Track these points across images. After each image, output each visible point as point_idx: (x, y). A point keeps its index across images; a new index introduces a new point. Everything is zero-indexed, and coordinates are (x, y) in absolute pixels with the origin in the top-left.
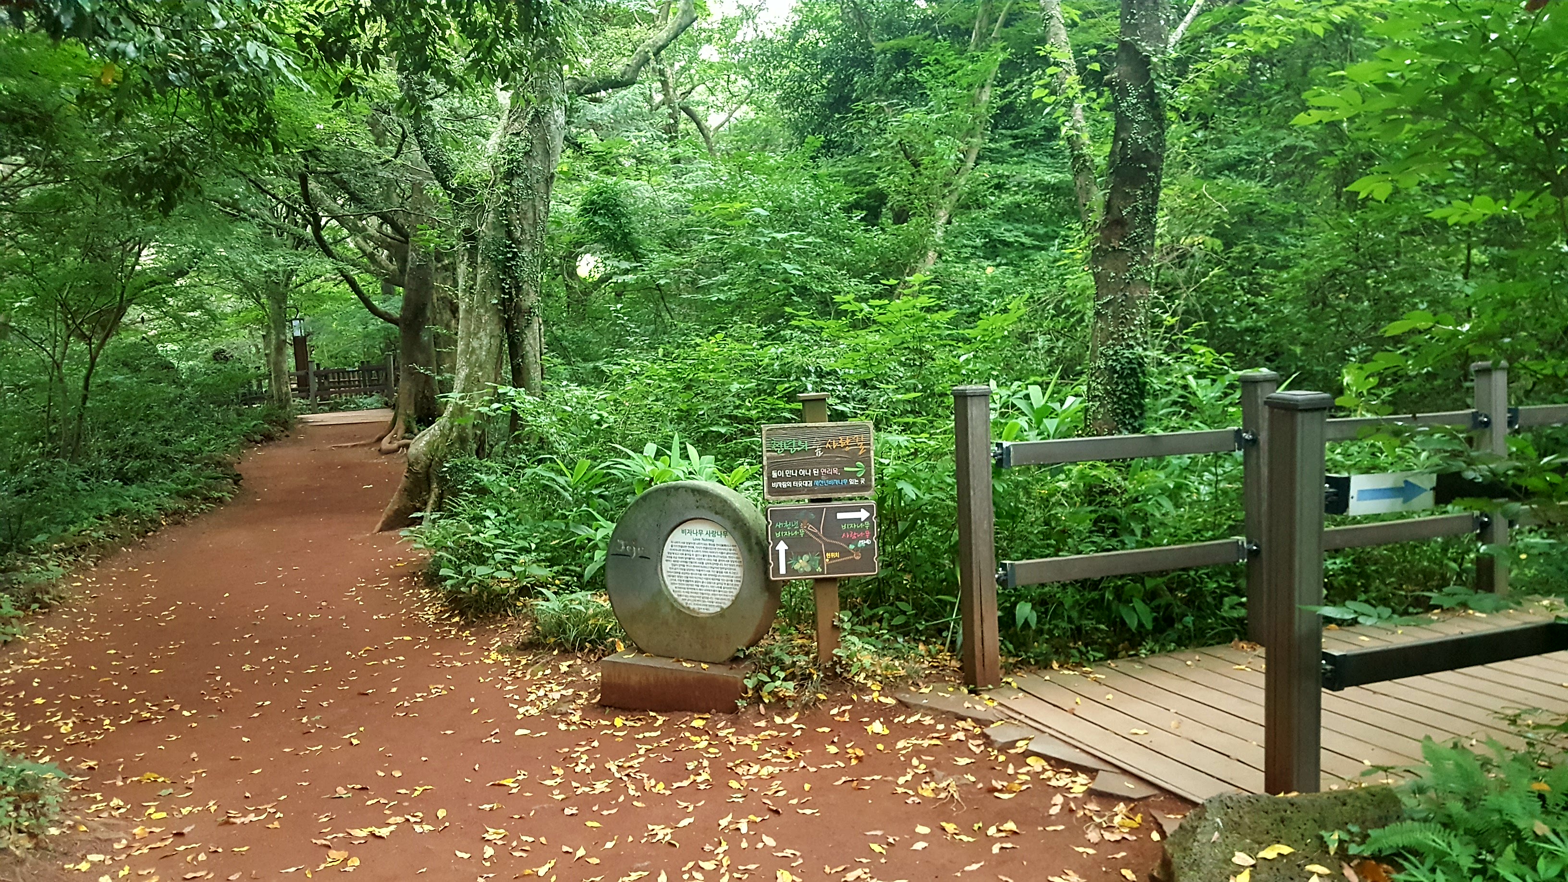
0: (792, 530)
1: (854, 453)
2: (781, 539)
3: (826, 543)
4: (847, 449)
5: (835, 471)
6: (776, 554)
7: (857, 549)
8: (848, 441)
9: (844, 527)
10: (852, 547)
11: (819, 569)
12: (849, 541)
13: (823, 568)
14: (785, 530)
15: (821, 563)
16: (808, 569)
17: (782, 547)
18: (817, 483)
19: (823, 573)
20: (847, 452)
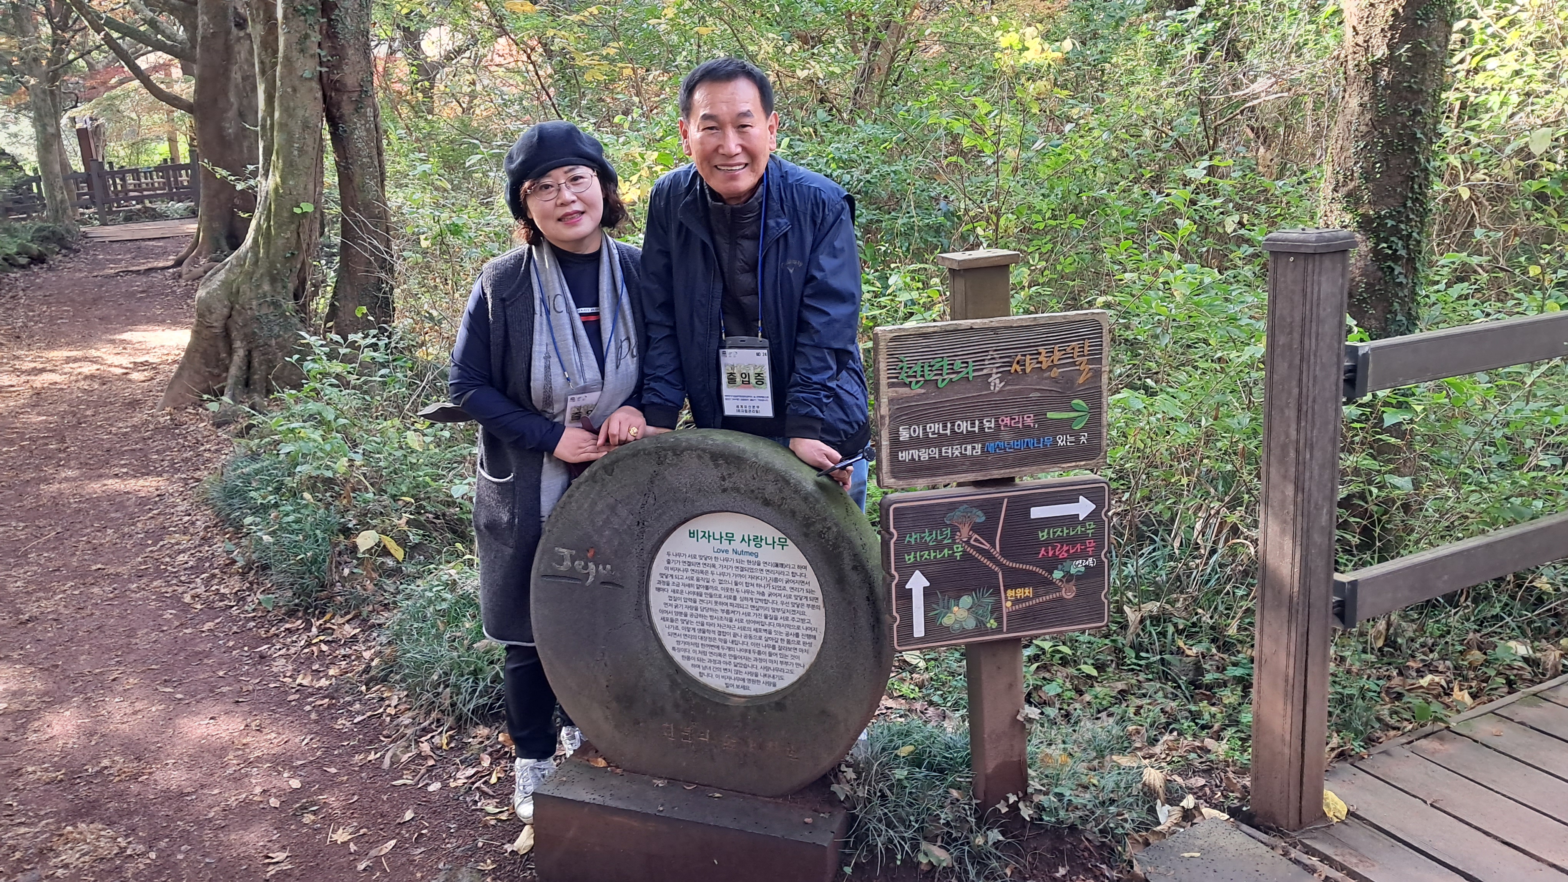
0: (940, 547)
1: (1068, 381)
2: (915, 566)
3: (1006, 570)
4: (1055, 372)
5: (1029, 421)
6: (906, 596)
7: (1068, 577)
8: (1057, 355)
9: (1043, 535)
10: (1057, 575)
11: (992, 624)
12: (1052, 564)
13: (999, 620)
14: (926, 547)
15: (997, 609)
16: (971, 624)
17: (918, 583)
18: (991, 446)
19: (999, 630)
20: (1055, 380)
